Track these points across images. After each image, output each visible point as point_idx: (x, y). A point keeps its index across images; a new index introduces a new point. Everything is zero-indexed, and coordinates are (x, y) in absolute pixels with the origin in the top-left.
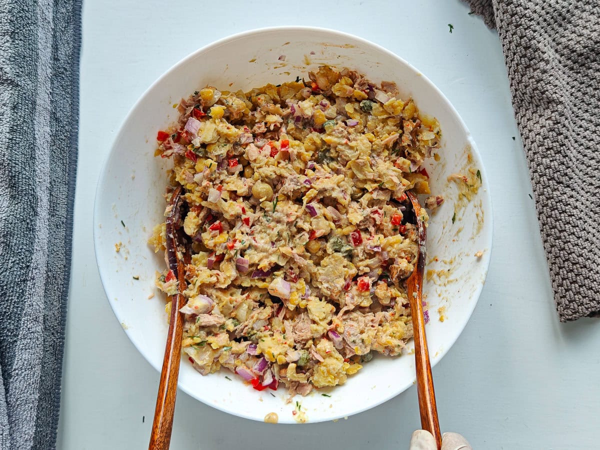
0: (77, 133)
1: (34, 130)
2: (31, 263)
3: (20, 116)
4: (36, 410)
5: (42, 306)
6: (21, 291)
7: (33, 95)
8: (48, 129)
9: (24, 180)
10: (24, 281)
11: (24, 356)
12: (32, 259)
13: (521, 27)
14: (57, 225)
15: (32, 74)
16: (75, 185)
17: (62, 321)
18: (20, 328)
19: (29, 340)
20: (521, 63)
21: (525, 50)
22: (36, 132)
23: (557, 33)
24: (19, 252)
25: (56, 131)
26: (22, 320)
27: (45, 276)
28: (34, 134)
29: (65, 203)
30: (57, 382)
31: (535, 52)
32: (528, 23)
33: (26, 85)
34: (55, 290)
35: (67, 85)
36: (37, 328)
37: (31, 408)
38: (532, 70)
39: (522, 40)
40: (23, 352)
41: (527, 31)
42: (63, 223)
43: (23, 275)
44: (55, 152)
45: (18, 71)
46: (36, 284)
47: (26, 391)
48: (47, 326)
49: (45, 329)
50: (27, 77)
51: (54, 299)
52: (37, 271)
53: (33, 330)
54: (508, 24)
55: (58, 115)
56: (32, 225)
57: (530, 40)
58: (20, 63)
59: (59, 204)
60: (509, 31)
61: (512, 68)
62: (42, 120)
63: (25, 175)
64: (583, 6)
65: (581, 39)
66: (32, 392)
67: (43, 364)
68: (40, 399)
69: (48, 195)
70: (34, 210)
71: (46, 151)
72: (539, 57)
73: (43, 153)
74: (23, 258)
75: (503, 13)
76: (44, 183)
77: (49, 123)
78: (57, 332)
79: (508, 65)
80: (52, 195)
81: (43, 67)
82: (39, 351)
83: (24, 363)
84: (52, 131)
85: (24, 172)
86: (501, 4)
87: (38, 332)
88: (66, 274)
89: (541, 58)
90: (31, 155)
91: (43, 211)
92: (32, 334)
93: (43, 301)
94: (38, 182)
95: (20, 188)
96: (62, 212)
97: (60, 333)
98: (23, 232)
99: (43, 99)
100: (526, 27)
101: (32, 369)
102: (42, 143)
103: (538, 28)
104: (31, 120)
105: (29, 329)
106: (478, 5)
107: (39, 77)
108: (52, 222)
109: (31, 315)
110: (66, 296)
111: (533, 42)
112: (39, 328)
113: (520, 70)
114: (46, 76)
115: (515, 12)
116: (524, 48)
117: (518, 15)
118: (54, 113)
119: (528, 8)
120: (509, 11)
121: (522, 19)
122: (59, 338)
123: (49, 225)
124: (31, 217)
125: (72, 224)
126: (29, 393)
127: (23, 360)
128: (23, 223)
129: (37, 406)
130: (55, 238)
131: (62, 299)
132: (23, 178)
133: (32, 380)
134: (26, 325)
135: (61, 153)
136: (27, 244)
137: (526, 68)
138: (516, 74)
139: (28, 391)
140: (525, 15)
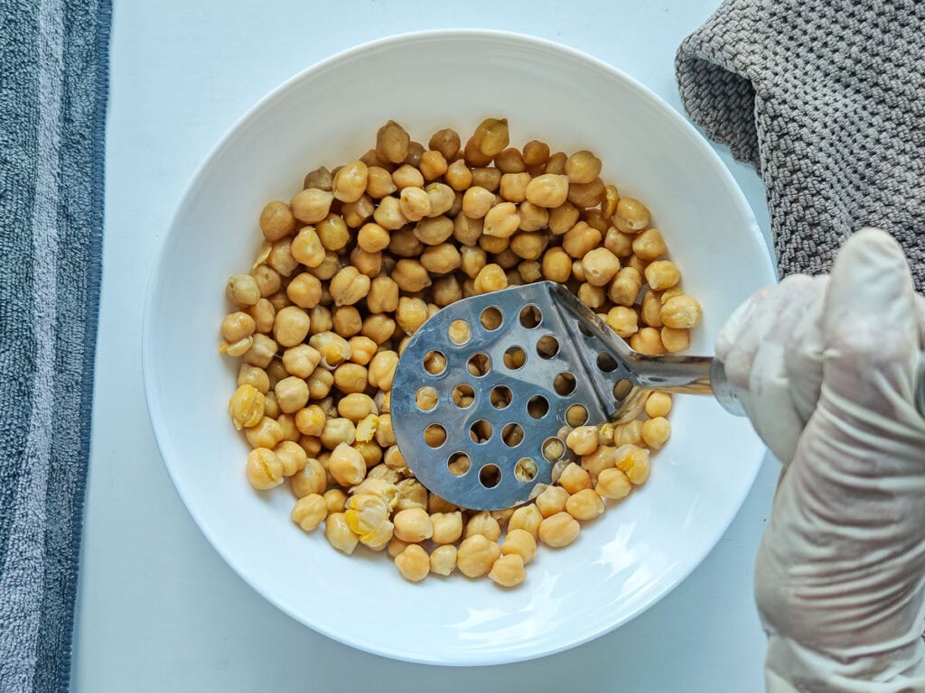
0: (101, 239)
1: (32, 234)
2: (25, 447)
3: (10, 211)
4: (31, 684)
5: (43, 517)
6: (9, 492)
7: (30, 178)
8: (54, 232)
9: (15, 314)
10: (14, 476)
11: (13, 596)
12: (27, 441)
13: (807, 192)
14: (67, 387)
15: (30, 145)
16: (97, 322)
17: (73, 540)
18: (7, 551)
19: (22, 572)
20: (802, 249)
21: (811, 229)
22: (34, 237)
23: (854, 200)
24: (6, 430)
25: (67, 235)
26: (11, 539)
27: (47, 468)
28: (32, 240)
29: (82, 352)
30: (66, 639)
31: (825, 232)
32: (818, 186)
33: (19, 161)
34: (63, 491)
35: (86, 162)
36: (34, 552)
37: (24, 681)
38: (819, 261)
39: (807, 212)
40: (11, 590)
41: (815, 198)
42: (77, 383)
43: (12, 466)
44: (64, 269)
45: (6, 138)
46: (33, 481)
47: (15, 653)
48: (51, 549)
49: (48, 553)
50: (20, 149)
51: (62, 506)
52: (35, 460)
53: (28, 554)
54: (785, 186)
55: (71, 209)
56: (27, 386)
57: (819, 213)
58: (10, 126)
59: (71, 353)
60: (786, 195)
61: (786, 255)
62: (44, 217)
63: (17, 305)
65: (890, 210)
66: (26, 655)
67: (44, 609)
68: (38, 665)
69: (54, 338)
70: (30, 362)
71: (50, 267)
72: (832, 241)
73: (45, 271)
74: (12, 440)
75: (778, 168)
76: (47, 318)
77: (55, 223)
78: (67, 559)
79: (778, 248)
80: (60, 338)
81: (47, 133)
82: (37, 588)
83: (13, 608)
84: (60, 235)
85: (16, 301)
86: (775, 153)
87: (36, 558)
88: (82, 465)
89: (835, 243)
90: (27, 273)
91: (45, 364)
92: (27, 561)
93: (44, 509)
94: (37, 318)
95: (9, 326)
96: (76, 365)
97: (71, 559)
98: (13, 398)
99: (47, 184)
100: (815, 192)
101: (25, 617)
102: (44, 255)
103: (831, 193)
104: (27, 218)
105: (21, 553)
106: (743, 146)
107: (40, 149)
108: (59, 381)
109: (26, 531)
110: (82, 500)
111: (823, 217)
112: (38, 552)
113: (800, 259)
114: (52, 146)
115: (797, 167)
116: (809, 224)
117: (803, 173)
118: (64, 206)
119: (818, 162)
120: (788, 164)
121: (809, 180)
122: (70, 568)
123: (55, 387)
124: (25, 374)
125: (91, 385)
126: (20, 656)
127: (11, 603)
128: (14, 382)
129: (34, 677)
130: (64, 408)
131: (74, 505)
132: (13, 310)
133: (25, 635)
134: (16, 546)
135: (74, 271)
136: (19, 417)
137: (809, 256)
138: (793, 264)
139: (18, 653)
140: (813, 172)
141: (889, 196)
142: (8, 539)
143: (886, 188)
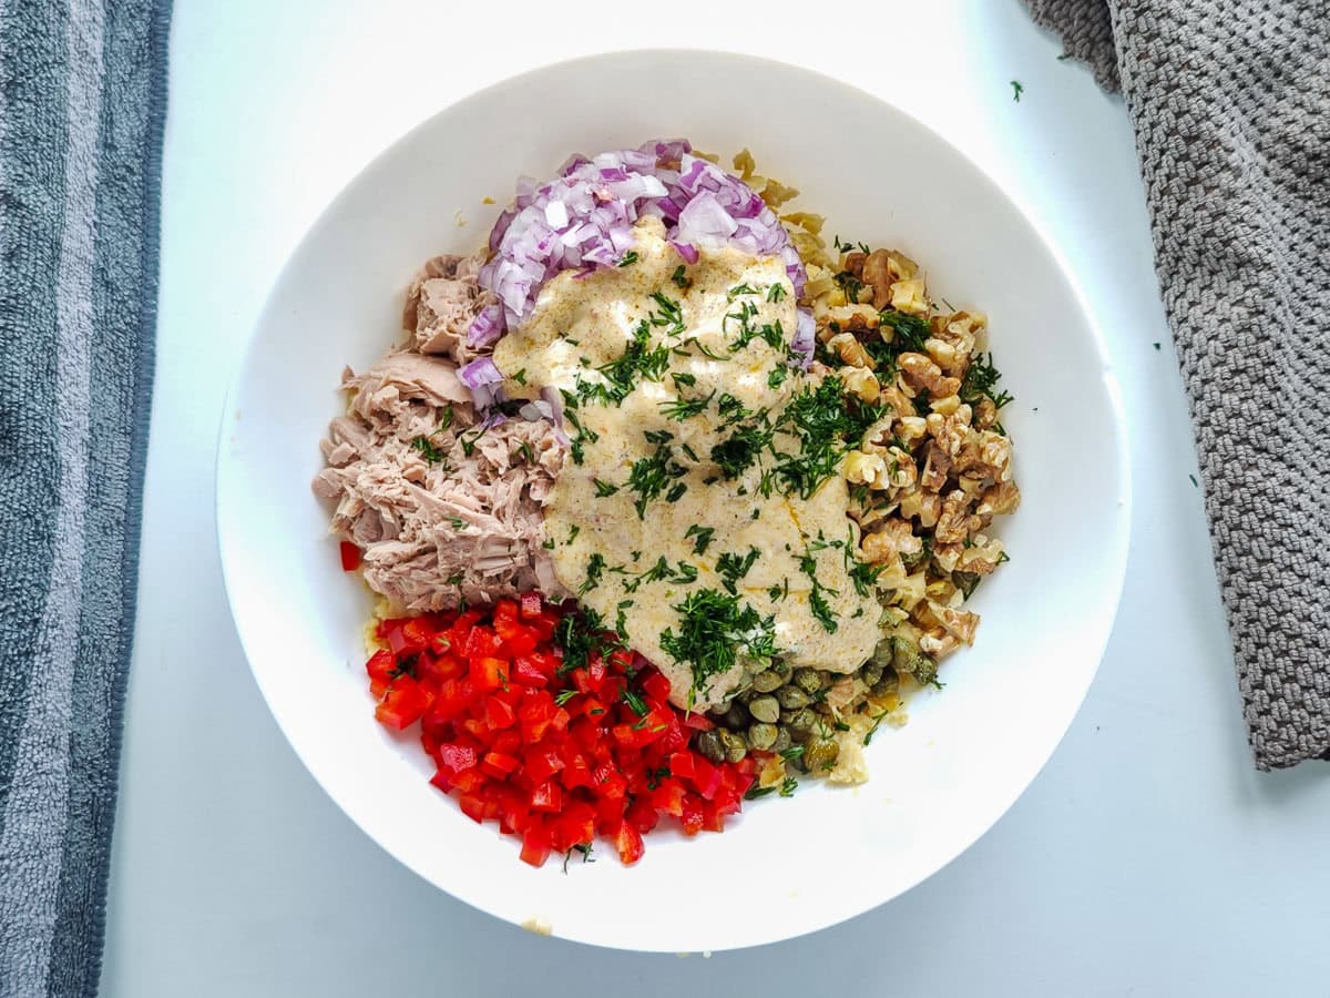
0: (154, 316)
1: (56, 308)
2: (43, 613)
3: (25, 276)
4: (48, 952)
5: (68, 713)
6: (19, 677)
7: (54, 228)
8: (87, 306)
9: (31, 423)
10: (27, 654)
11: (24, 827)
12: (45, 604)
13: (1179, 91)
14: (104, 528)
15: (53, 181)
16: (147, 435)
17: (111, 747)
18: (15, 761)
19: (36, 791)
20: (1177, 174)
21: (1188, 145)
22: (60, 313)
23: (1261, 105)
24: (16, 589)
25: (107, 311)
26: (22, 744)
27: (74, 643)
28: (56, 318)
29: (125, 478)
30: (99, 888)
31: (1208, 148)
32: (1195, 81)
33: (38, 204)
34: (97, 677)
35: (134, 207)
36: (55, 764)
37: (38, 947)
38: (1201, 191)
39: (1181, 120)
40: (21, 817)
41: (1192, 100)
42: (118, 523)
43: (25, 640)
44: (102, 360)
45: (20, 172)
46: (55, 663)
47: (27, 907)
48: (78, 760)
49: (74, 765)
50: (41, 187)
51: (95, 698)
52: (56, 632)
53: (46, 767)
54: (1149, 84)
55: (112, 274)
56: (47, 526)
57: (1197, 122)
58: (27, 155)
59: (109, 479)
60: (1151, 99)
61: (1156, 186)
62: (74, 285)
63: (34, 410)
64: (1321, 45)
65: (1315, 121)
66: (41, 909)
67: (67, 846)
68: (59, 927)
69: (86, 458)
70: (51, 491)
71: (83, 356)
72: (1219, 161)
73: (74, 362)
74: (24, 602)
75: (1139, 59)
76: (76, 430)
77: (90, 293)
78: (101, 774)
79: (1146, 177)
80: (95, 458)
81: (79, 164)
82: (58, 816)
83: (23, 843)
84: (96, 311)
85: (31, 405)
86: (1132, 37)
87: (57, 772)
88: (124, 639)
89: (1223, 163)
90: (48, 365)
91: (73, 497)
92: (44, 777)
93: (69, 701)
94: (62, 429)
95: (21, 440)
96: (117, 498)
97: (107, 775)
98: (27, 542)
99: (78, 237)
100: (1190, 91)
101: (41, 857)
102: (73, 339)
103: (1216, 93)
104: (50, 286)
105: (36, 764)
106: (1080, 39)
107: (69, 187)
108: (93, 519)
109: (42, 733)
110: (122, 690)
111: (1204, 125)
112: (60, 762)
113: (1175, 190)
114: (86, 184)
115: (1165, 56)
116: (1184, 138)
117: (1172, 64)
118: (103, 269)
119: (1196, 48)
120: (1150, 53)
121: (1181, 73)
122: (106, 788)
123: (87, 528)
124: (45, 508)
125: (138, 526)
126: (33, 911)
127: (21, 836)
128: (28, 520)
129: (52, 943)
130: (99, 558)
131: (112, 696)
132: (28, 418)
133: (40, 882)
134: (29, 755)
135: (117, 363)
136: (34, 571)
137: (1188, 184)
138: (1165, 198)
139: (31, 908)
140: (1188, 62)
141: (1314, 100)
142: (18, 745)
143: (1310, 89)
